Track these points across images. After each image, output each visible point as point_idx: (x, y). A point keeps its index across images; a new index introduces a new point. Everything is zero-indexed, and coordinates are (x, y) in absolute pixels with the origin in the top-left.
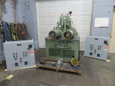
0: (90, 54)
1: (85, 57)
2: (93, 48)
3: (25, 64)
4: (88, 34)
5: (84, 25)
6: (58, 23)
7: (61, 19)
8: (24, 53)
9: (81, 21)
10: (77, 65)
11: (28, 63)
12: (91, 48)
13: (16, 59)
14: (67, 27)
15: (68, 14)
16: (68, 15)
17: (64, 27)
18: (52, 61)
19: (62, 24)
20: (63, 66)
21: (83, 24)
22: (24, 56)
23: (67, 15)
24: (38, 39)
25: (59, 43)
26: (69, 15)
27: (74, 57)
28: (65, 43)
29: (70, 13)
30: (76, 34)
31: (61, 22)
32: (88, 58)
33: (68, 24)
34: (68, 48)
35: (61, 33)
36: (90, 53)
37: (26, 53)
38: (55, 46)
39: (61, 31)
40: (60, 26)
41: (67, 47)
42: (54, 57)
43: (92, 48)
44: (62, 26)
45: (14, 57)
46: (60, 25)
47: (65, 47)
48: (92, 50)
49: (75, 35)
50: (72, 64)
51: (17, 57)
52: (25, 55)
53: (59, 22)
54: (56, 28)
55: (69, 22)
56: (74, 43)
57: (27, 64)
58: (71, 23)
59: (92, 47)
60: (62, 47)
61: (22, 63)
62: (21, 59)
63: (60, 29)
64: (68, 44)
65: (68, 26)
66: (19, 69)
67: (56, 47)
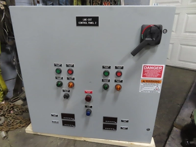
3: (105, 127)
8: (106, 74)
11: (119, 124)
13: (67, 97)
22: (106, 88)
37: (119, 74)
45: (60, 85)
51: (72, 86)
52: (112, 85)
57: (115, 127)
61: (91, 118)
62: (88, 99)
66: (78, 139)
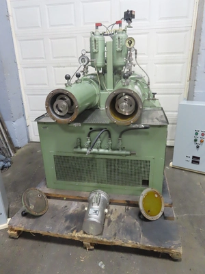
0: (193, 162)
1: (174, 168)
2: (202, 142)
4: (180, 94)
5: (169, 65)
6: (82, 59)
7: (93, 42)
9: (158, 54)
10: (161, 214)
12: (196, 140)
14: (117, 71)
15: (119, 23)
16: (120, 25)
17: (105, 71)
18: (67, 199)
19: (99, 62)
20: (110, 221)
21: (166, 63)
23: (117, 27)
24: (24, 115)
25: (89, 135)
26: (123, 27)
27: (146, 183)
28: (115, 135)
29: (129, 16)
30: (149, 99)
31: (94, 54)
32: (186, 174)
33: (120, 61)
34: (124, 152)
35: (95, 95)
36: (193, 157)
38: (77, 147)
39: (95, 88)
40: (92, 70)
41: (123, 149)
42: (73, 183)
43: (198, 142)
44: (98, 68)
46: (92, 66)
47: (113, 149)
48: (198, 147)
49: (147, 103)
50: (143, 212)
53: (88, 55)
54: (78, 76)
55: (124, 53)
56: (147, 134)
58: (131, 55)
59: (199, 140)
60: (101, 151)
63: (91, 82)
64: (126, 137)
65: (122, 67)
67: (79, 150)
